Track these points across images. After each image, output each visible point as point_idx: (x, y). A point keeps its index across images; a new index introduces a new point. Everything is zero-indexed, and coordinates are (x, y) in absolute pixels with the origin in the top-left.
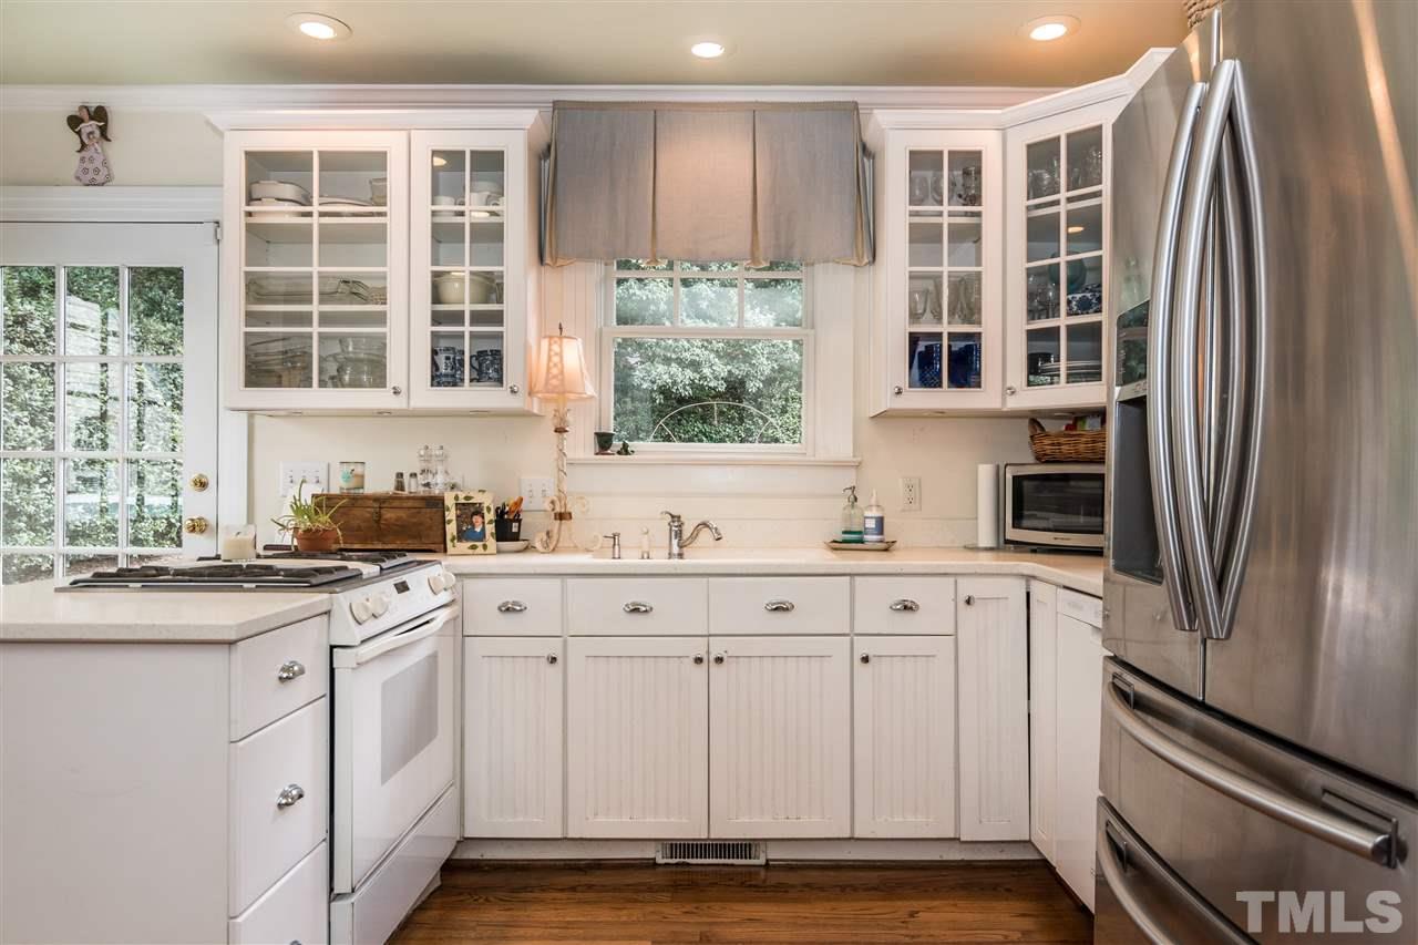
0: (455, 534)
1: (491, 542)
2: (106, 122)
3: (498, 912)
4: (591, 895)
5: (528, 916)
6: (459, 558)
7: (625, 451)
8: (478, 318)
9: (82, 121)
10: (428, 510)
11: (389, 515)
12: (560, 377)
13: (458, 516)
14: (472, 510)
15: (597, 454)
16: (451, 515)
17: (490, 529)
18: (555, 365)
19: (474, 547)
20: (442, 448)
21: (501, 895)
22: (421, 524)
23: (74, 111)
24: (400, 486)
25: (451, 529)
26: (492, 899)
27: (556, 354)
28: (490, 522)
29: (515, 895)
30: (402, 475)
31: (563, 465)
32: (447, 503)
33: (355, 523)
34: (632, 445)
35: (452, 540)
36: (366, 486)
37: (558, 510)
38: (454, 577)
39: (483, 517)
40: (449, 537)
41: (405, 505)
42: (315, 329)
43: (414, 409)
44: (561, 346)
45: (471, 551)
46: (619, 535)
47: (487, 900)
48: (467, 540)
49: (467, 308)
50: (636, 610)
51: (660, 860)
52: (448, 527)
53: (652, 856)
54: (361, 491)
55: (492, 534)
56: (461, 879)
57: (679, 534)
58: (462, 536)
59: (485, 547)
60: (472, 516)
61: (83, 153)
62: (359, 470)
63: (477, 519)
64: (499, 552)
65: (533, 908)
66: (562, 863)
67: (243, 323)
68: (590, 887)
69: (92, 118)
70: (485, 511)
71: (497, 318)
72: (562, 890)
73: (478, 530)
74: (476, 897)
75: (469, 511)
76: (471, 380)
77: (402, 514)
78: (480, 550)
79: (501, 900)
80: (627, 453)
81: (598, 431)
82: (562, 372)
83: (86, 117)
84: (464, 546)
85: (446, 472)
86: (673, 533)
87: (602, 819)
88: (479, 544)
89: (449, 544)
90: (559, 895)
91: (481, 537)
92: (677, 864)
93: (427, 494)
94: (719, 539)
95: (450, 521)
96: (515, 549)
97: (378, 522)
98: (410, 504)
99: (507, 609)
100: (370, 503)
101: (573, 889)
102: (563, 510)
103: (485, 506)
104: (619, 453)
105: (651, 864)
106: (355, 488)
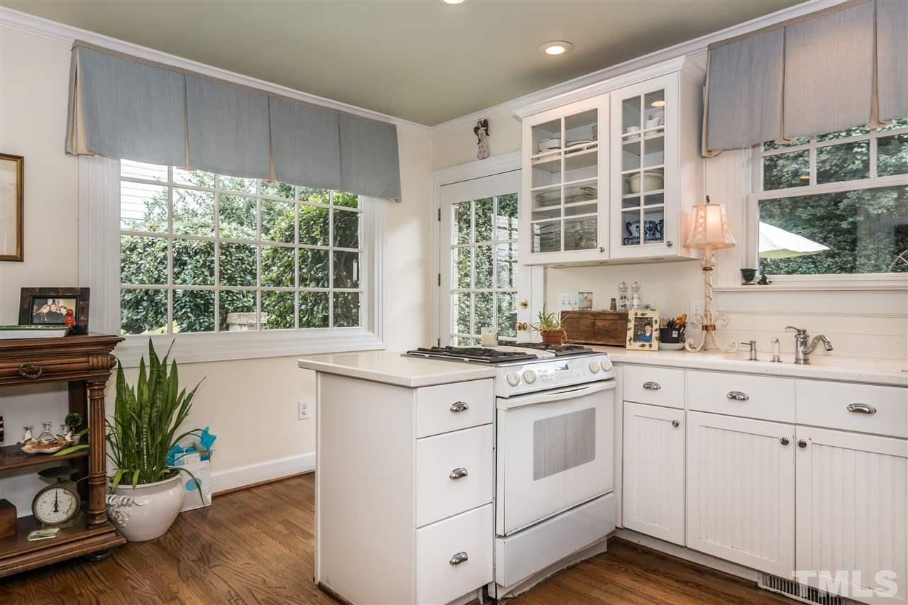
0: (632, 337)
1: (655, 343)
2: (487, 127)
3: (627, 579)
4: (695, 591)
5: (644, 589)
6: (633, 352)
7: (763, 281)
8: (649, 200)
9: (479, 129)
10: (620, 321)
11: (599, 323)
12: (703, 233)
13: (635, 326)
14: (646, 322)
15: (743, 284)
16: (631, 325)
17: (656, 334)
18: (701, 224)
19: (643, 346)
20: (636, 283)
21: (637, 569)
22: (617, 330)
23: (475, 125)
24: (614, 306)
25: (630, 334)
26: (630, 570)
27: (702, 217)
28: (656, 330)
29: (645, 573)
30: (615, 299)
31: (711, 293)
32: (629, 317)
33: (582, 328)
34: (769, 277)
35: (630, 341)
36: (593, 306)
37: (705, 323)
38: (611, 363)
39: (652, 327)
40: (628, 338)
41: (608, 318)
42: (563, 218)
43: (614, 260)
44: (705, 211)
45: (641, 348)
46: (755, 343)
47: (627, 570)
48: (640, 341)
49: (642, 195)
50: (734, 397)
51: (761, 585)
52: (628, 332)
53: (756, 581)
54: (589, 309)
55: (656, 338)
56: (622, 553)
57: (804, 343)
58: (637, 338)
59: (650, 346)
60: (644, 326)
61: (480, 144)
62: (589, 297)
63: (648, 328)
64: (660, 349)
65: (652, 586)
66: (688, 563)
67: (530, 218)
68: (698, 586)
69: (482, 127)
70: (654, 323)
71: (659, 198)
72: (677, 581)
73: (648, 334)
74: (621, 566)
75: (643, 322)
76: (645, 240)
77: (606, 323)
78: (647, 348)
79: (636, 574)
80: (765, 283)
81: (744, 268)
82: (705, 229)
83: (480, 126)
84: (637, 345)
85: (639, 298)
86: (799, 342)
87: (711, 541)
88: (647, 344)
89: (628, 343)
90: (675, 584)
91: (649, 339)
92: (774, 593)
93: (624, 312)
94: (829, 350)
95: (630, 329)
96: (675, 348)
97: (593, 327)
98: (611, 317)
99: (648, 386)
100: (589, 316)
101: (686, 583)
102: (709, 324)
103: (654, 319)
104: (759, 283)
105: (754, 586)
106: (587, 308)
